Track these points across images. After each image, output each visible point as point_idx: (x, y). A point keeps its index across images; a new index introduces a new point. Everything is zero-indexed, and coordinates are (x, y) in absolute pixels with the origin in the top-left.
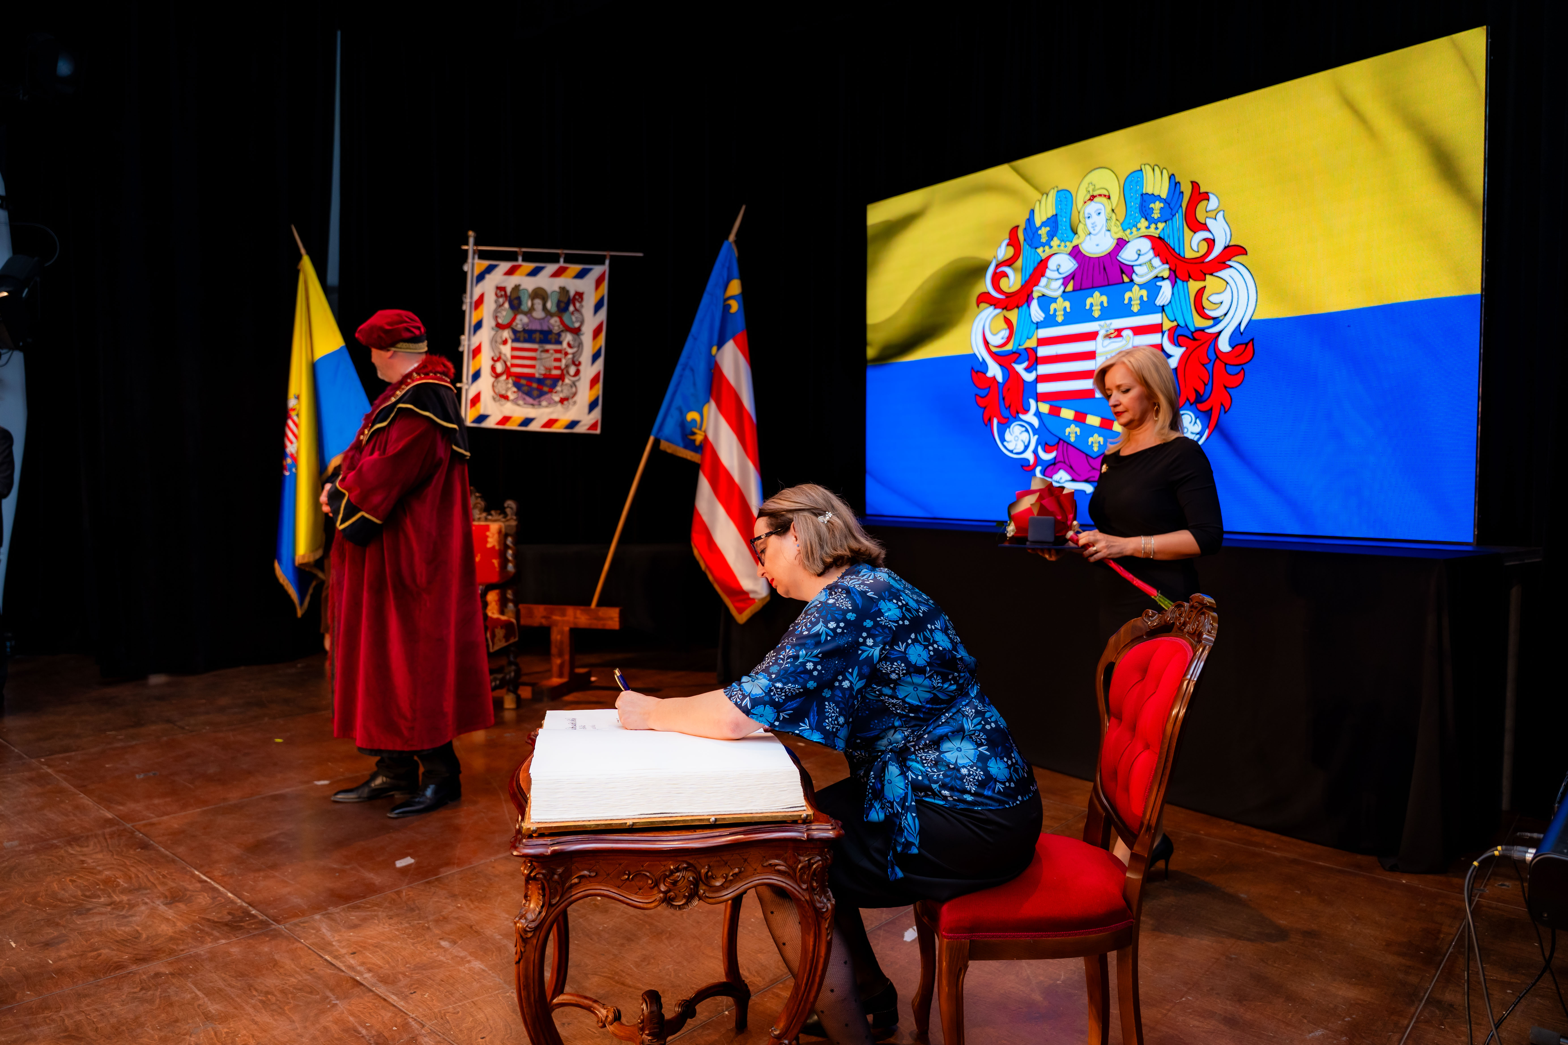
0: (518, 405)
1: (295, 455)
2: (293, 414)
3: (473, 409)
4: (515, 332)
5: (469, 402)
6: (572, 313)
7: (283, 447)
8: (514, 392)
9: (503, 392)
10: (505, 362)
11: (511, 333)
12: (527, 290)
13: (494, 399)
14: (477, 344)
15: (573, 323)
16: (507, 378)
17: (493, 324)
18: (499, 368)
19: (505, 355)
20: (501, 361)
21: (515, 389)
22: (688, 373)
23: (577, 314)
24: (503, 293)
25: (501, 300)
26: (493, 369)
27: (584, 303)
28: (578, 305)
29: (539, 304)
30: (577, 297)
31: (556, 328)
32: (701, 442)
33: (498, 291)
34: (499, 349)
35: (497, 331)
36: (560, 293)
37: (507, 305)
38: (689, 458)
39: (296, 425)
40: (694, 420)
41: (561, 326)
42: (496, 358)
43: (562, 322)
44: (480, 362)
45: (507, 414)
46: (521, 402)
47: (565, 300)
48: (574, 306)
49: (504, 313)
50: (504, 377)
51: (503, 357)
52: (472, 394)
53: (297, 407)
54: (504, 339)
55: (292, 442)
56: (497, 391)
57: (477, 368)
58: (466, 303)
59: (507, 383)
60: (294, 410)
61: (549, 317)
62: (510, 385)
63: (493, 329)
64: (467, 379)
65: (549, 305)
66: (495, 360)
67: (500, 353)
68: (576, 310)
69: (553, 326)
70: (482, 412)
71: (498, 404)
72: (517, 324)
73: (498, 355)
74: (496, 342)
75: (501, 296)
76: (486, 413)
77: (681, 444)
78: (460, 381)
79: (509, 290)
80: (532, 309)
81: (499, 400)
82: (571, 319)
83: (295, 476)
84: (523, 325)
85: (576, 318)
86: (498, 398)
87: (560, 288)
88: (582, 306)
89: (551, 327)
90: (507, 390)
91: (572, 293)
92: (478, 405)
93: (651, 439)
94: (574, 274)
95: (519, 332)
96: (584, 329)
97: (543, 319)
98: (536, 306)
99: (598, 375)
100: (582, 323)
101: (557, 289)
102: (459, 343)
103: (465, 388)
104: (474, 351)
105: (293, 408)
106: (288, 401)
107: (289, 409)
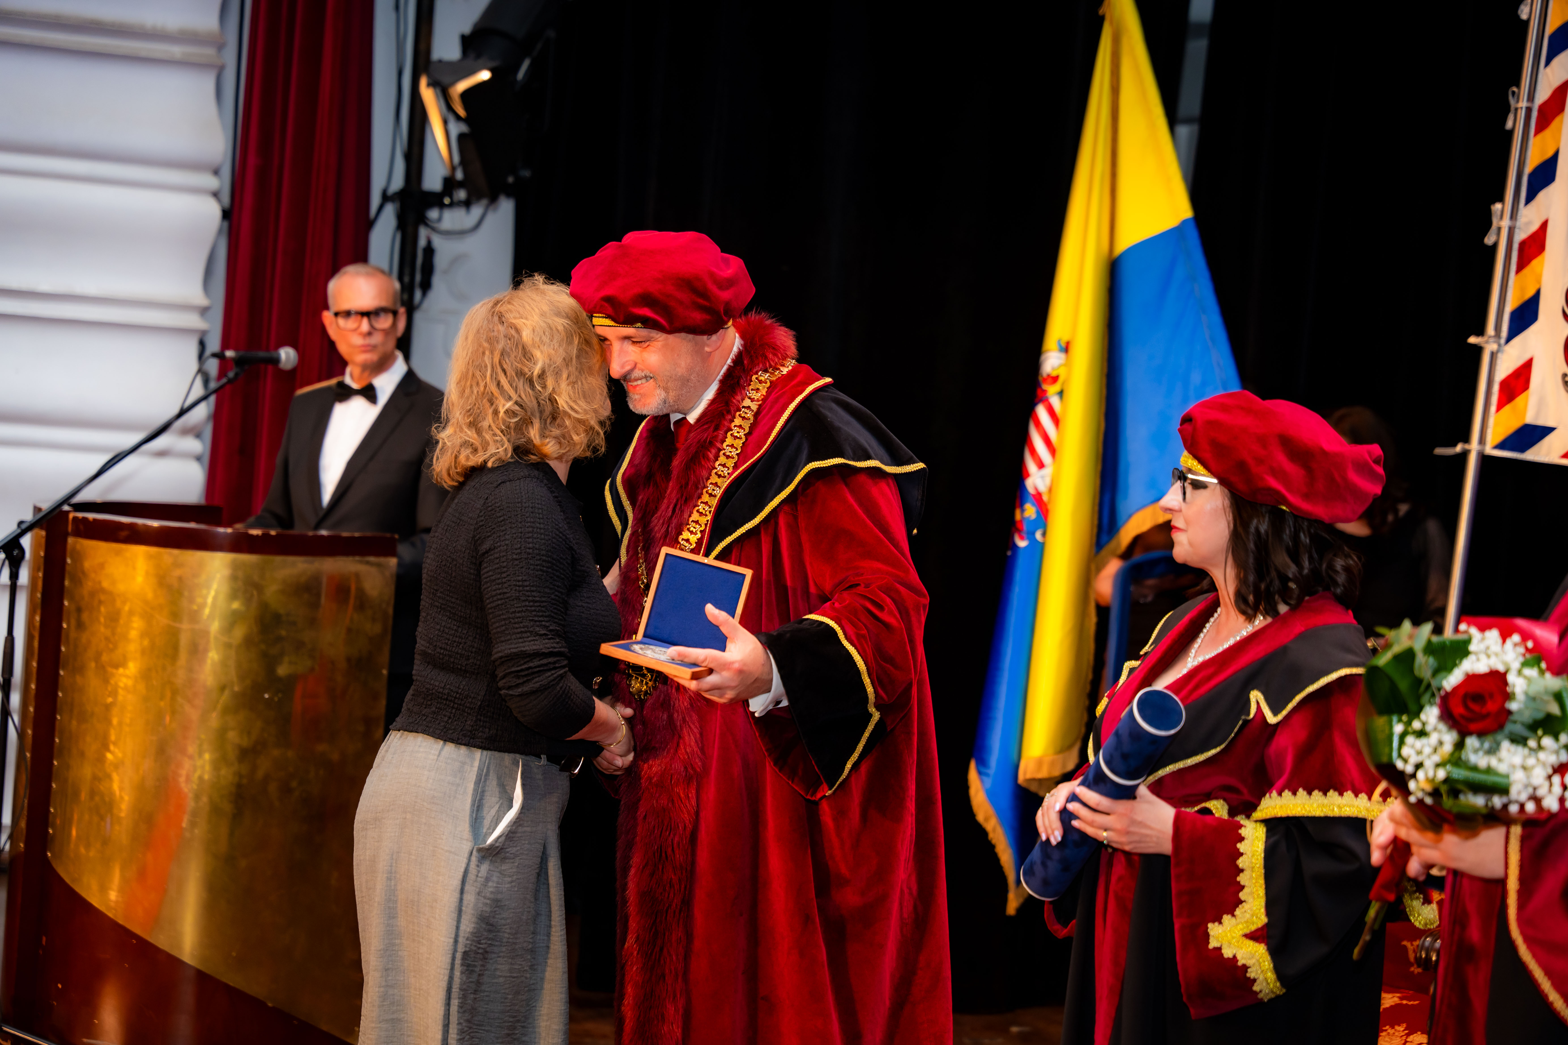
1: (1046, 497)
2: (1051, 390)
3: (1507, 409)
5: (1496, 388)
7: (1021, 474)
13: (1565, 383)
14: (1535, 227)
39: (1056, 421)
44: (1538, 278)
52: (1506, 368)
53: (1062, 373)
55: (1040, 464)
57: (1530, 295)
58: (1516, 109)
60: (1055, 379)
64: (1498, 325)
70: (1530, 418)
76: (1541, 422)
78: (1480, 331)
92: (1520, 400)
102: (1485, 224)
103: (1490, 347)
104: (1523, 244)
105: (1054, 374)
106: (1043, 357)
107: (1042, 376)
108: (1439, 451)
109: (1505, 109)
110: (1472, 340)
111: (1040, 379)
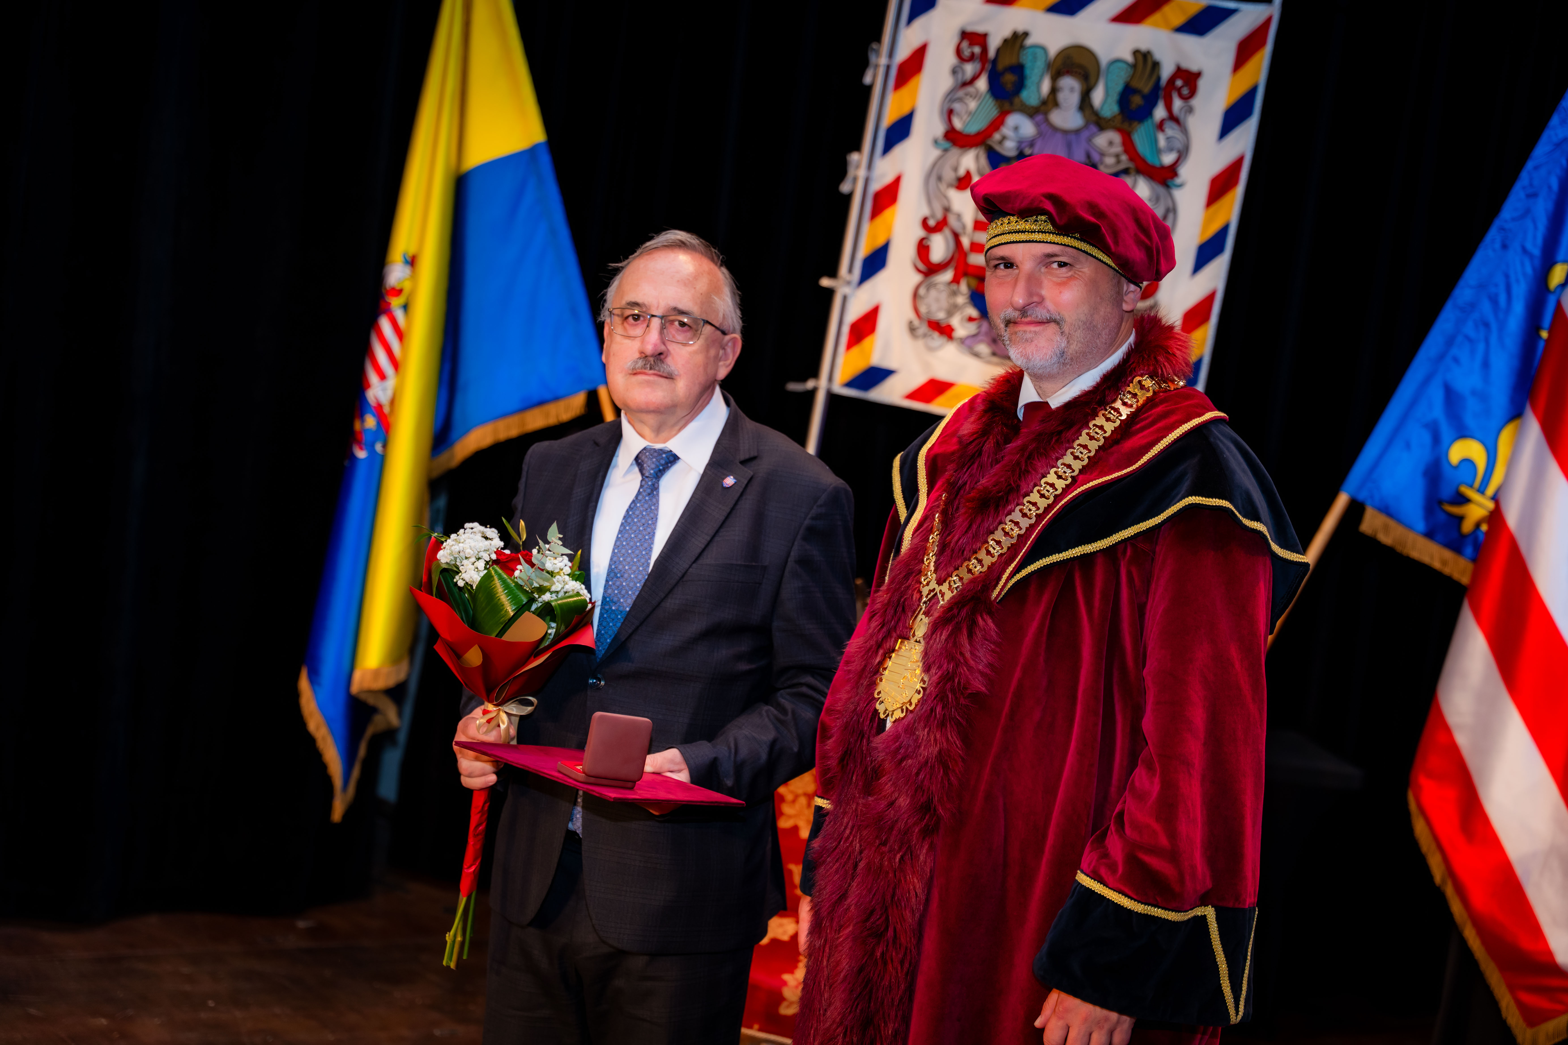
0: (977, 355)
1: (386, 410)
2: (395, 303)
3: (855, 350)
4: (995, 158)
5: (846, 330)
6: (1161, 126)
7: (362, 385)
8: (971, 319)
9: (940, 316)
10: (956, 236)
11: (984, 161)
12: (1044, 49)
13: (912, 329)
14: (888, 179)
15: (1158, 152)
16: (956, 280)
17: (939, 129)
18: (939, 248)
19: (959, 216)
20: (947, 231)
21: (973, 312)
22: (1469, 329)
23: (1171, 130)
24: (977, 50)
25: (970, 69)
26: (923, 249)
27: (1195, 102)
28: (1177, 104)
29: (1072, 90)
30: (1179, 83)
31: (1110, 160)
32: (1478, 525)
33: (965, 44)
34: (946, 197)
35: (946, 150)
36: (1134, 66)
37: (982, 84)
38: (1437, 565)
39: (400, 334)
40: (1467, 462)
41: (1124, 158)
42: (932, 223)
43: (1129, 146)
44: (889, 228)
45: (943, 374)
46: (984, 349)
47: (1147, 89)
48: (1169, 107)
49: (973, 105)
50: (947, 276)
51: (952, 221)
52: (855, 311)
53: (407, 286)
54: (962, 172)
55: (382, 376)
56: (923, 309)
57: (880, 242)
58: (877, 66)
59: (954, 293)
60: (398, 292)
61: (1093, 128)
62: (961, 300)
63: (936, 142)
64: (850, 270)
65: (1098, 96)
66: (930, 227)
67: (947, 210)
68: (1173, 118)
69: (1102, 154)
70: (877, 359)
71: (920, 343)
72: (1004, 138)
73: (939, 215)
74: (940, 178)
75: (972, 58)
76: (887, 364)
77: (1421, 526)
78: (833, 274)
79: (994, 44)
80: (1052, 101)
81: (925, 336)
82: (1156, 141)
83: (379, 464)
84: (1020, 142)
85: (1168, 139)
86: (924, 329)
87: (1136, 53)
88: (1190, 110)
89: (1096, 157)
90: (952, 310)
91: (1166, 72)
92: (867, 342)
93: (1342, 501)
94: (1179, 19)
95: (1007, 159)
96: (1184, 171)
97: (1077, 132)
98: (1061, 97)
99: (1207, 301)
100: (1183, 154)
101: (1129, 58)
102: (841, 171)
103: (841, 290)
104: (878, 196)
105: (398, 287)
106: (387, 269)
107: (385, 289)
108: (793, 387)
109: (864, 64)
110: (825, 282)
111: (383, 291)
